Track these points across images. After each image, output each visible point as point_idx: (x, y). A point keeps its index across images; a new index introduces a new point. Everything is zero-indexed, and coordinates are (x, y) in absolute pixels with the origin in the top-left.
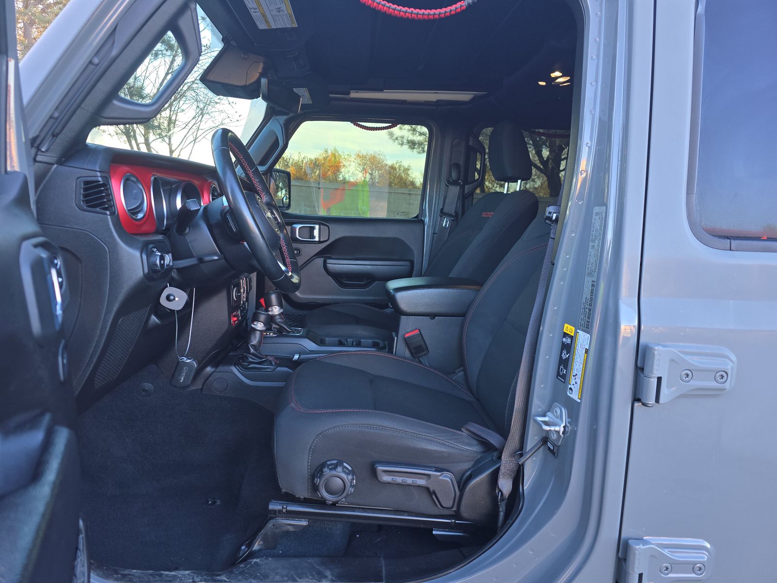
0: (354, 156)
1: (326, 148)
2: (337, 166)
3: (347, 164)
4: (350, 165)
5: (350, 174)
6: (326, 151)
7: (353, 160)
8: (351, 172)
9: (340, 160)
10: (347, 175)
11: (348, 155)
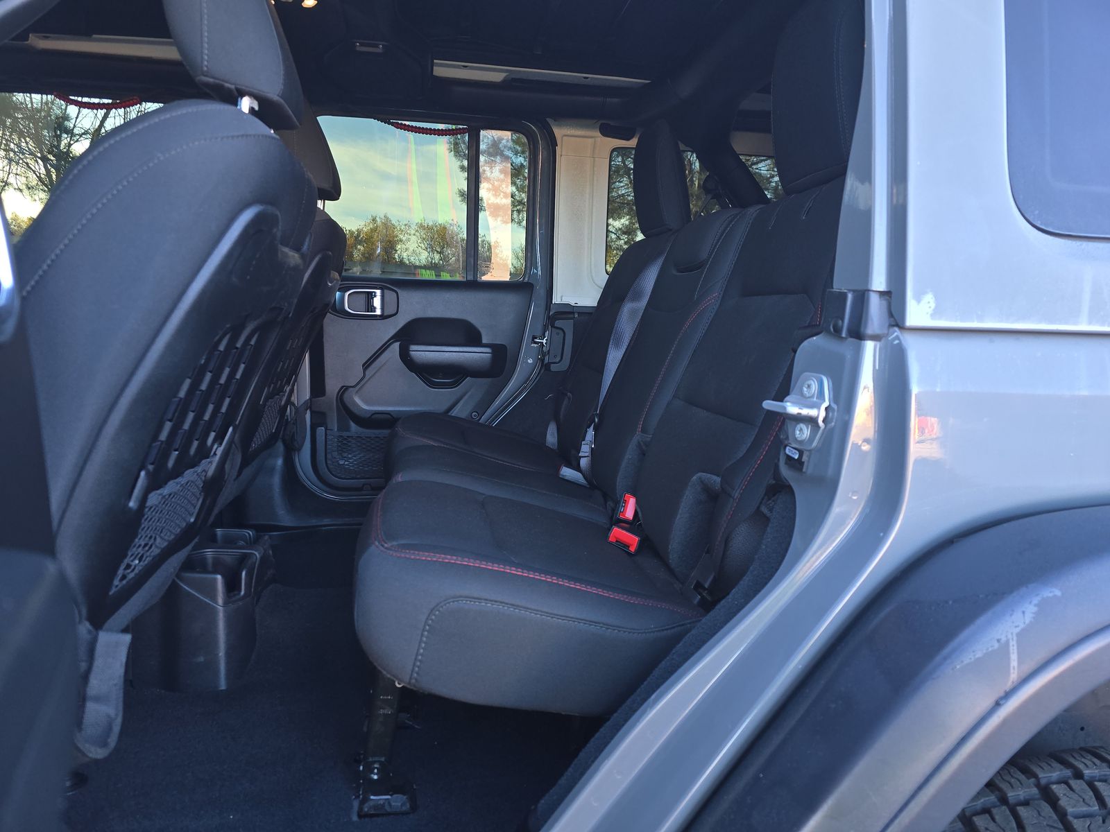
0: (414, 227)
1: (374, 215)
2: (390, 242)
3: (404, 239)
4: (409, 240)
5: (409, 253)
6: (374, 220)
7: (413, 232)
8: (411, 249)
9: (393, 232)
10: (405, 254)
11: (405, 225)
